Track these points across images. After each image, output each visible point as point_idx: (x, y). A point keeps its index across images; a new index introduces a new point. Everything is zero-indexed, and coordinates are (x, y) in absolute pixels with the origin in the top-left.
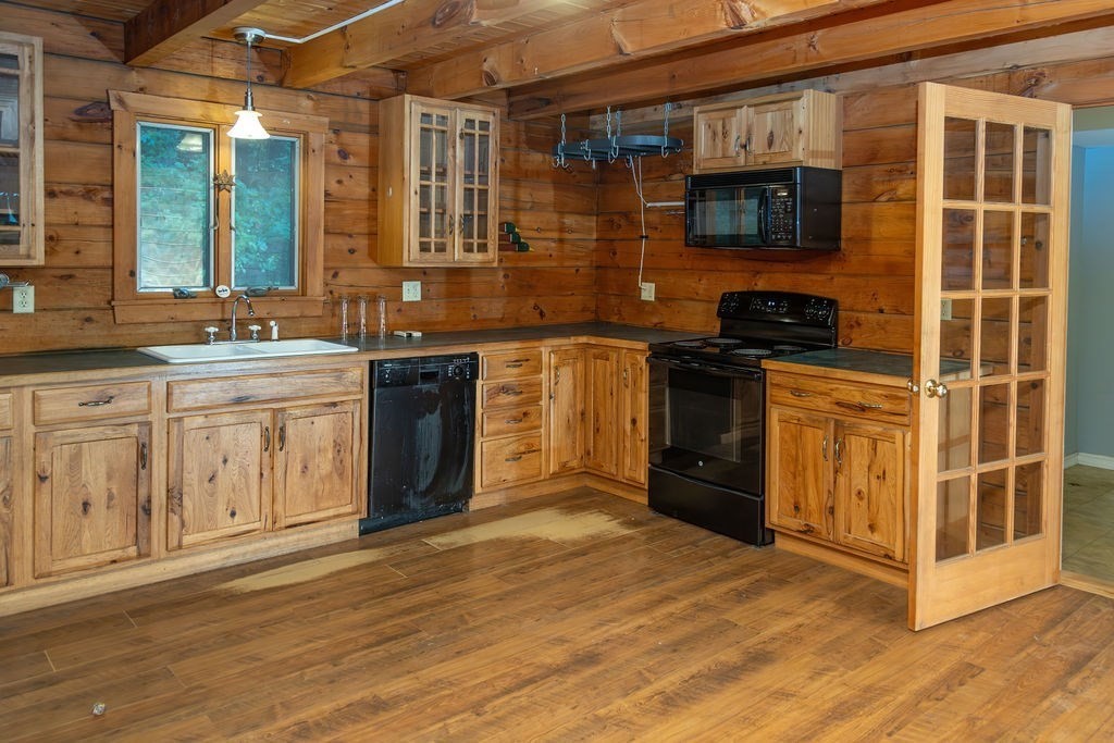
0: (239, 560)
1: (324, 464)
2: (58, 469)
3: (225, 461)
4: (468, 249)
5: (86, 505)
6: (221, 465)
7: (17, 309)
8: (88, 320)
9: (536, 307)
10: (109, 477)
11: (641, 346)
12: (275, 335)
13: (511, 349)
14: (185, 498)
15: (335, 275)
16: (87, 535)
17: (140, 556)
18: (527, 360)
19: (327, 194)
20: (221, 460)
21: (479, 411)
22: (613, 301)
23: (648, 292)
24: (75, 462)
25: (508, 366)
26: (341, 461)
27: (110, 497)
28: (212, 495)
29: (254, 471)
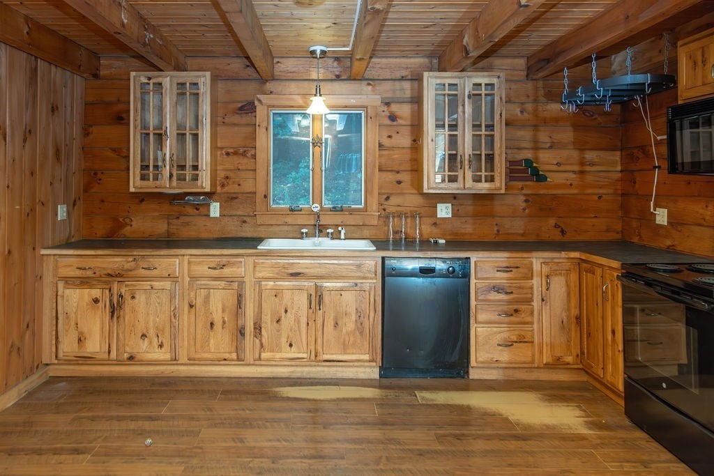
0: (299, 375)
1: (349, 325)
2: (199, 302)
3: (286, 311)
4: (477, 180)
5: (212, 324)
6: (283, 314)
7: (212, 215)
8: (244, 222)
9: (556, 226)
10: (223, 311)
11: (616, 264)
12: (343, 236)
13: (502, 257)
14: (263, 330)
15: (387, 198)
16: (212, 341)
17: (238, 359)
18: (517, 267)
19: (380, 145)
20: (283, 311)
21: (473, 303)
22: (635, 224)
23: (662, 217)
24: (207, 299)
25: (498, 271)
26: (361, 324)
27: (224, 322)
28: (278, 331)
29: (304, 320)
